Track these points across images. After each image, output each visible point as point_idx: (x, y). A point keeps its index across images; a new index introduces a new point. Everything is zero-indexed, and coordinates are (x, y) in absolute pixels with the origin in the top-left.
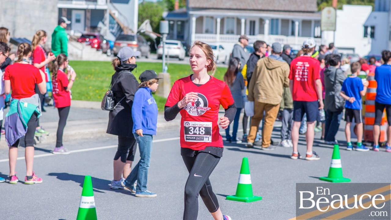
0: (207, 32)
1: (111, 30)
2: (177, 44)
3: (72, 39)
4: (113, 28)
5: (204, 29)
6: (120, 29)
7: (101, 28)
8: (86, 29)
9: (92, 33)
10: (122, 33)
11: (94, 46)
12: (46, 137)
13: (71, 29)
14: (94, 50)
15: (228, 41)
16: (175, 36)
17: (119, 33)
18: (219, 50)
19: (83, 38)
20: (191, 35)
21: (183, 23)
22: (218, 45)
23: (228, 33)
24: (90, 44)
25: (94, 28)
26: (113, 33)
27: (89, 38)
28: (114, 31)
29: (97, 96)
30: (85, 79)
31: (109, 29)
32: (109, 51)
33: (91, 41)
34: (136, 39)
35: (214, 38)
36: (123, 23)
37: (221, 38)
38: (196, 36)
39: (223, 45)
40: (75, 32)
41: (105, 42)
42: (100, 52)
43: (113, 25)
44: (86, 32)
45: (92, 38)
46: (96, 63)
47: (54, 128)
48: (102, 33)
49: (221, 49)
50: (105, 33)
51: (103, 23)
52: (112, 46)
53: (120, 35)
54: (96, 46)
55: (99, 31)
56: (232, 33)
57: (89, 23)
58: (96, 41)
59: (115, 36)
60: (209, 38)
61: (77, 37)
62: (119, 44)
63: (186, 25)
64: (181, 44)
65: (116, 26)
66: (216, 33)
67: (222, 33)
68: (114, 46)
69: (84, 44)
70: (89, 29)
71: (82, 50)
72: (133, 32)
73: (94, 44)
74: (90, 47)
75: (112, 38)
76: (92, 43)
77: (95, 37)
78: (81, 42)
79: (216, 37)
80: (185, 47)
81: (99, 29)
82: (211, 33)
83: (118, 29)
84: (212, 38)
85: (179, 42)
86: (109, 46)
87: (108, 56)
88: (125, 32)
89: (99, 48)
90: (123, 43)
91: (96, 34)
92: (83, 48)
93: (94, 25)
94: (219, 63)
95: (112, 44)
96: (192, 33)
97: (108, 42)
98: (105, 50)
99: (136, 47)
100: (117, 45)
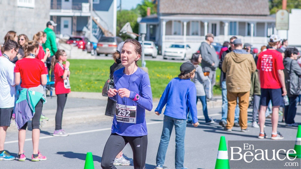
0: (175, 34)
1: (94, 33)
2: (150, 44)
3: (61, 41)
4: (95, 32)
5: (173, 31)
6: (102, 33)
7: (85, 32)
8: (73, 33)
9: (78, 36)
10: (104, 36)
11: (80, 47)
12: (46, 122)
13: (60, 33)
14: (81, 50)
15: (193, 41)
16: (148, 38)
17: (101, 36)
18: (186, 49)
19: (71, 40)
20: (162, 37)
21: (155, 26)
22: (185, 44)
23: (193, 34)
24: (77, 45)
25: (80, 32)
26: (95, 36)
27: (76, 40)
28: (97, 34)
29: (87, 88)
30: (75, 74)
31: (93, 33)
32: (92, 51)
33: (77, 43)
34: (115, 40)
35: (181, 39)
36: (104, 28)
37: (188, 39)
38: (166, 38)
39: (190, 44)
40: (63, 36)
41: (89, 43)
42: (85, 52)
43: (96, 29)
44: (73, 36)
45: (78, 40)
46: (83, 61)
47: (52, 114)
48: (86, 36)
49: (188, 48)
50: (89, 35)
51: (87, 28)
52: (95, 47)
53: (102, 37)
54: (82, 47)
55: (84, 35)
56: (197, 34)
57: (75, 28)
58: (81, 43)
59: (97, 38)
60: (177, 39)
61: (66, 39)
62: (102, 45)
63: (158, 29)
64: (154, 44)
65: (98, 30)
66: (183, 35)
67: (188, 34)
68: (97, 47)
69: (72, 45)
70: (76, 33)
71: (70, 50)
72: (112, 35)
73: (80, 45)
74: (77, 48)
75: (95, 41)
76: (79, 44)
77: (81, 39)
78: (70, 44)
79: (183, 38)
80: (157, 47)
81: (83, 33)
82: (179, 34)
83: (100, 33)
84: (180, 39)
85: (152, 43)
86: (92, 47)
87: (92, 55)
88: (107, 35)
89: (85, 48)
90: (105, 44)
91: (82, 37)
92: (72, 48)
93: (79, 29)
94: (187, 60)
95: (95, 45)
96: (162, 35)
97: (92, 44)
98: (89, 51)
99: (116, 47)
100: (99, 46)
